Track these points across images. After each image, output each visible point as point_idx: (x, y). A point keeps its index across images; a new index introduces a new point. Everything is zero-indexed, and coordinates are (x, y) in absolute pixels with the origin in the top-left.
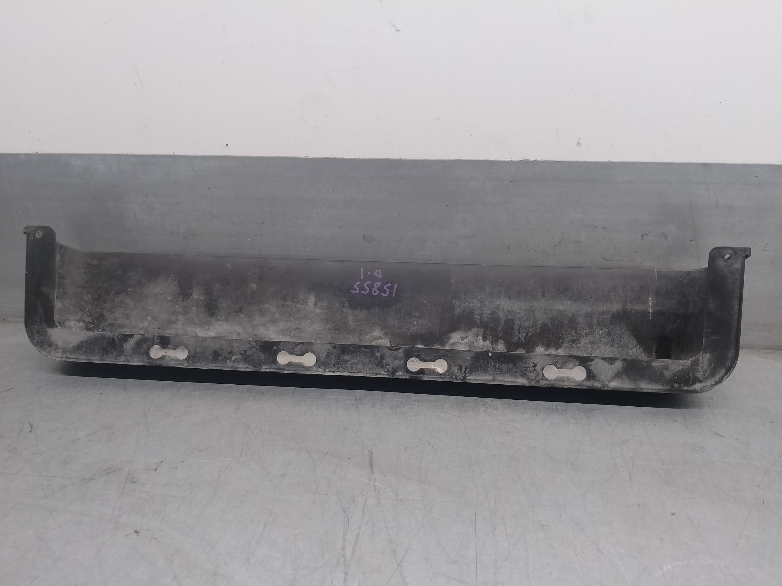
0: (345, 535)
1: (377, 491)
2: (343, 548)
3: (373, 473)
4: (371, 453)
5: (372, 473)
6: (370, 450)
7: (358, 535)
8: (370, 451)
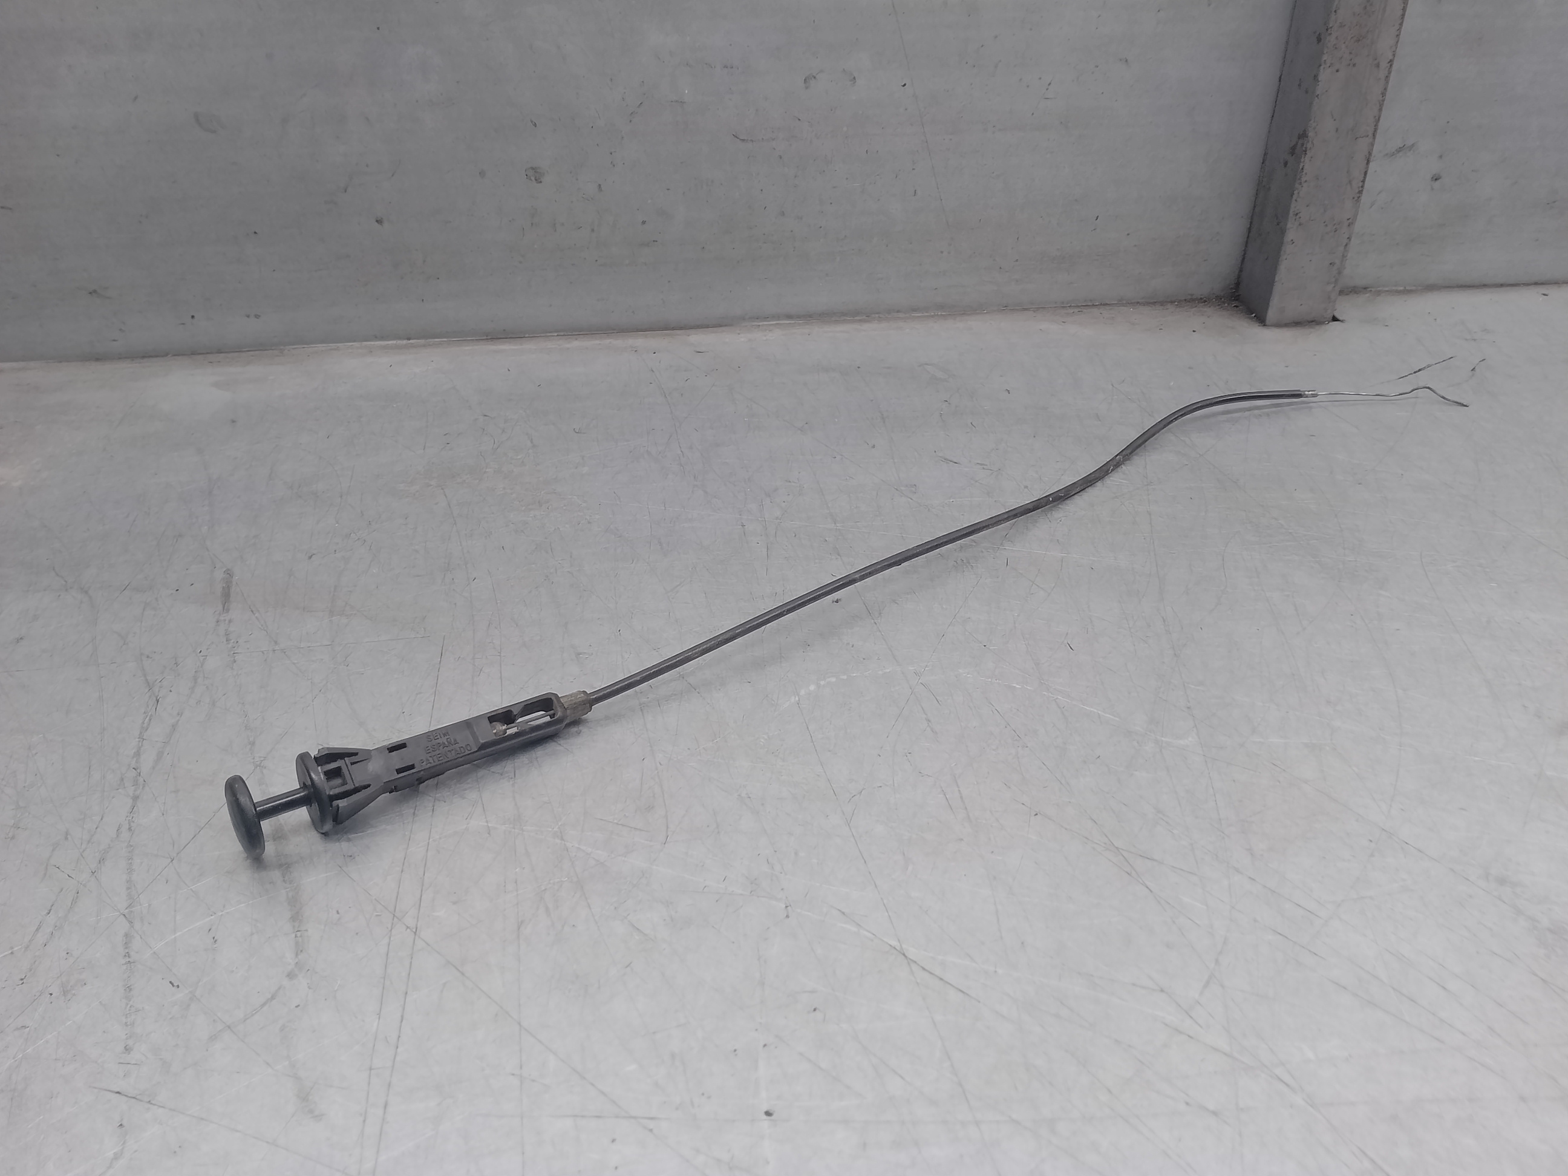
0: (144, 729)
1: (232, 641)
2: (138, 754)
3: (228, 611)
4: (228, 575)
5: (226, 609)
6: (228, 570)
7: (174, 727)
8: (229, 573)
